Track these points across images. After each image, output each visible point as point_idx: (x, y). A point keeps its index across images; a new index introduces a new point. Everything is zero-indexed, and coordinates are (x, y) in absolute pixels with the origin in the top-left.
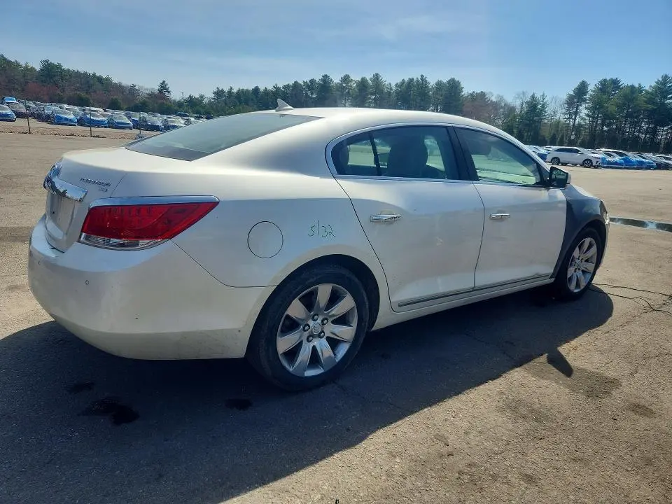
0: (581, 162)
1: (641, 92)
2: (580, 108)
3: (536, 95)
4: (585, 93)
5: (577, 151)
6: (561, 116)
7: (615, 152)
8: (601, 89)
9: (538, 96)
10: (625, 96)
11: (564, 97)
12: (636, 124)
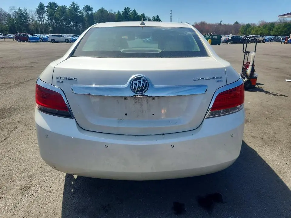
0: (64, 40)
1: (66, 9)
2: (44, 15)
3: (21, 9)
4: (44, 8)
5: (61, 36)
6: (36, 19)
7: (74, 35)
8: (50, 7)
9: (22, 9)
10: (61, 10)
11: (35, 10)
12: (69, 23)
